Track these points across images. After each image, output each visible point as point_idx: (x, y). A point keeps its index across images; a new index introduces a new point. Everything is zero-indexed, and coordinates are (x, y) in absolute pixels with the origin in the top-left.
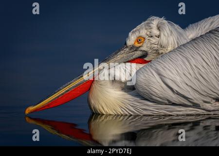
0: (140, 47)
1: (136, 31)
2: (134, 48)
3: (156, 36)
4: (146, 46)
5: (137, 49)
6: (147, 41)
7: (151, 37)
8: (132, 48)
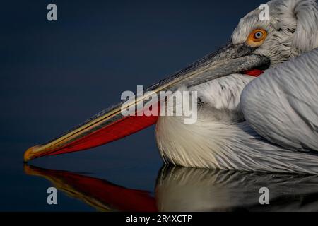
0: (257, 48)
1: (252, 16)
2: (245, 50)
3: (288, 30)
4: (268, 47)
5: (251, 51)
6: (270, 37)
7: (280, 30)
8: (241, 48)
